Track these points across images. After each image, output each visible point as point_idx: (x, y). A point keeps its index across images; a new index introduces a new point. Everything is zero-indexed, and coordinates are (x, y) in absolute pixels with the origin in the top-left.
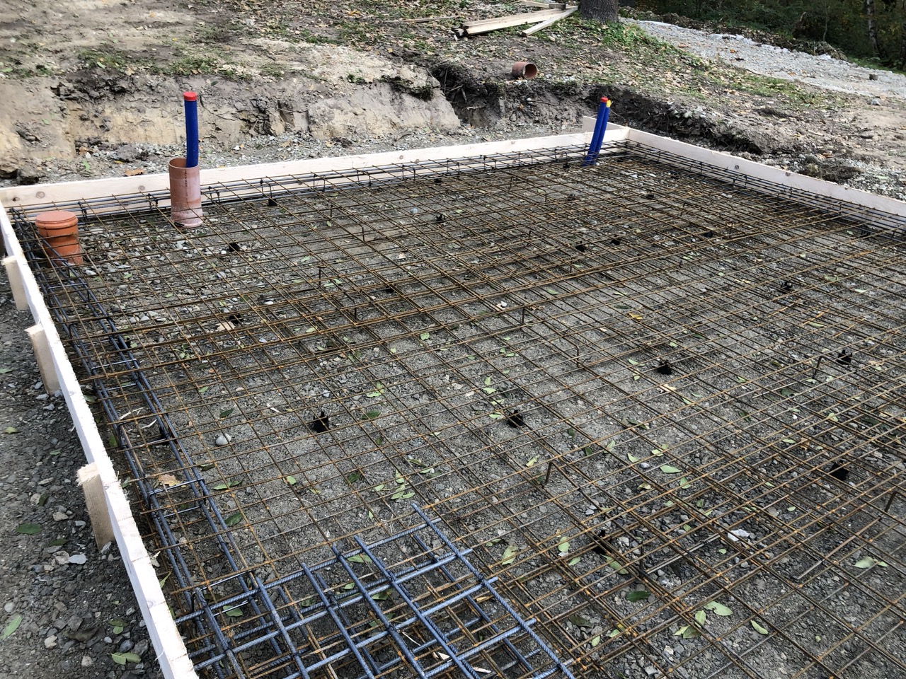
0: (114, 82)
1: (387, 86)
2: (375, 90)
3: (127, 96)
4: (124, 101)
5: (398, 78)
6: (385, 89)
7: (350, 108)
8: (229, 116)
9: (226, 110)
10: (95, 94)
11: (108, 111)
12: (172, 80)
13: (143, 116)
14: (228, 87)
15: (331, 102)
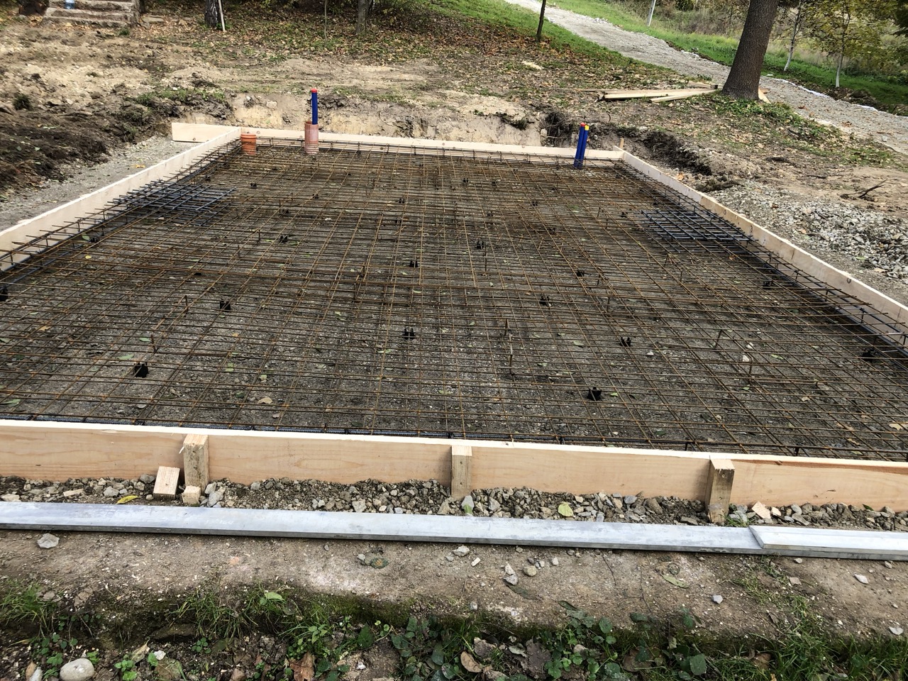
0: (339, 100)
1: (499, 119)
2: (489, 120)
3: (343, 108)
4: (341, 111)
5: (505, 114)
6: (497, 121)
7: (466, 128)
8: (391, 124)
9: (391, 120)
10: (328, 106)
11: (332, 115)
12: (369, 102)
13: (348, 119)
14: (397, 109)
15: (454, 123)
